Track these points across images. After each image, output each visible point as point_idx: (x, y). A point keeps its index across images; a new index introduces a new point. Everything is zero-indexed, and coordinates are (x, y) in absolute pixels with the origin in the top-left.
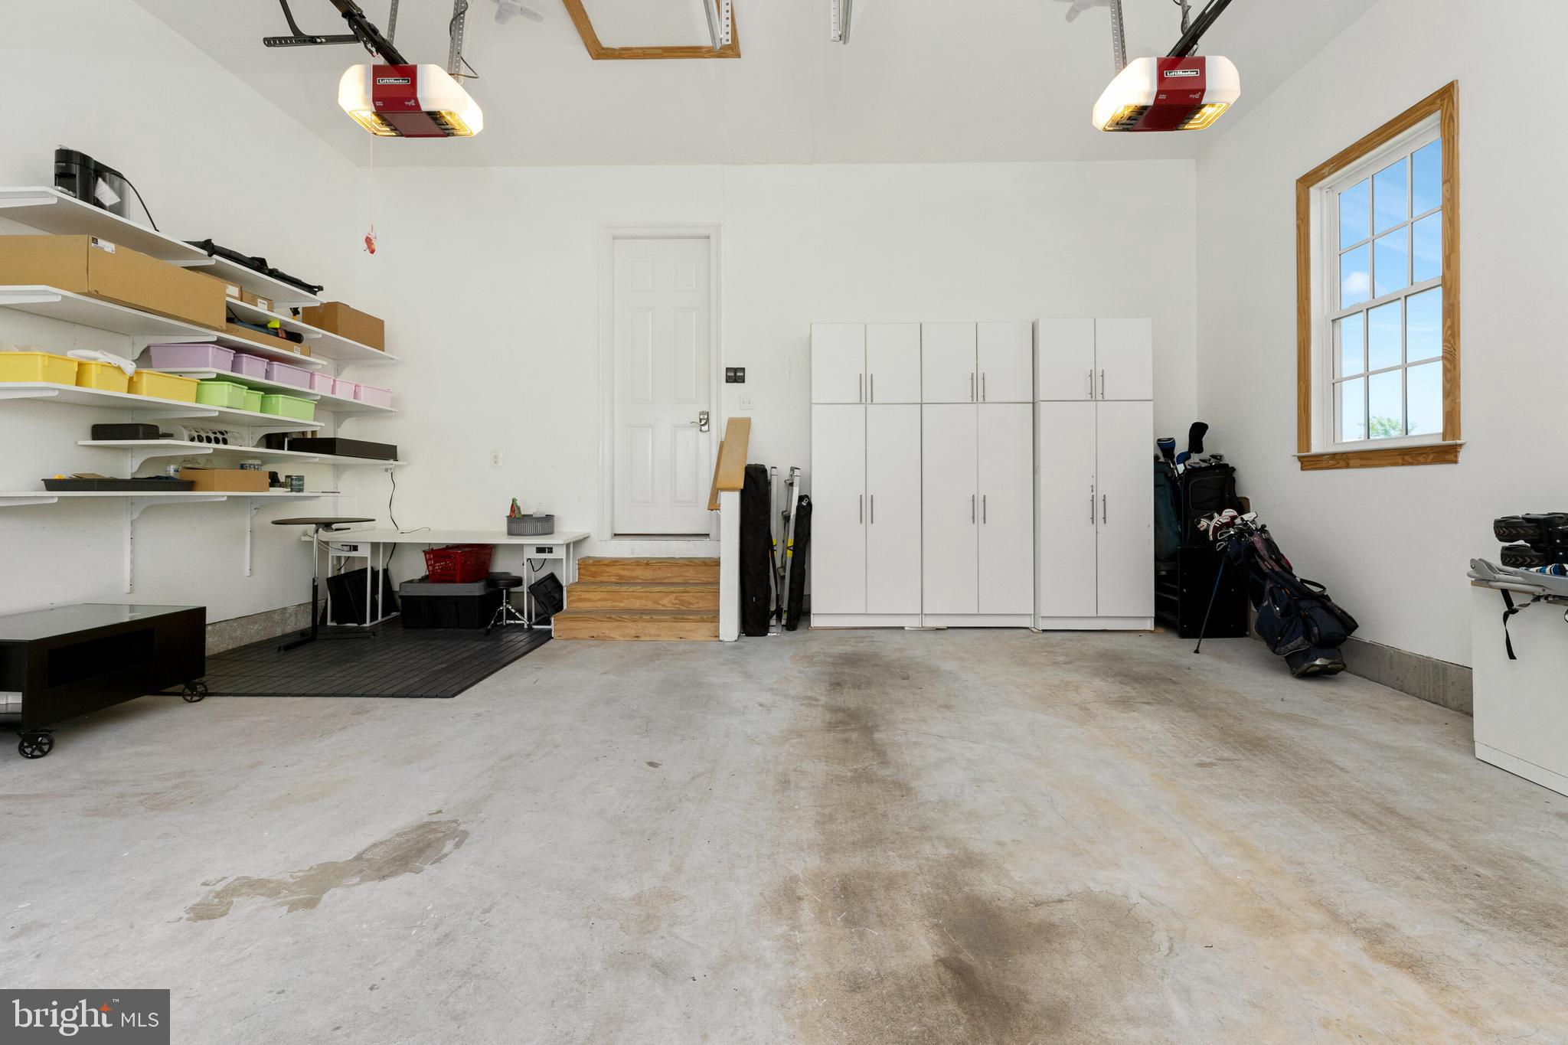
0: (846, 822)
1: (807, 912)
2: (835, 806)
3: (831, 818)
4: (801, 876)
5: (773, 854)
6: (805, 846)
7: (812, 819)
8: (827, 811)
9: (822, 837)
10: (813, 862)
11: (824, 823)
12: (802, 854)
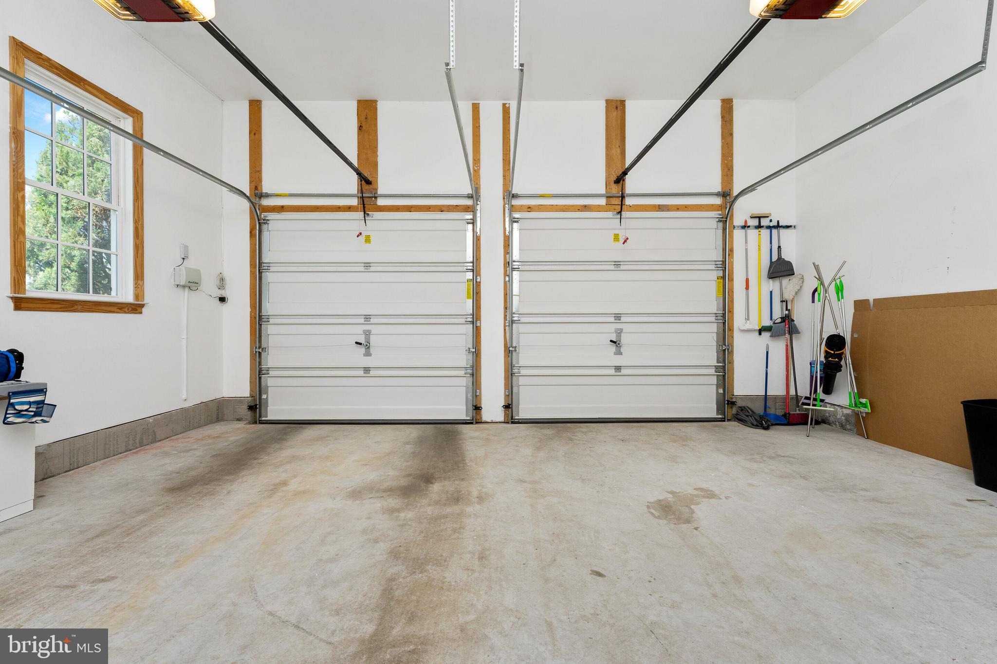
0: (446, 528)
1: (475, 493)
2: (450, 539)
3: (455, 531)
4: (476, 504)
5: (489, 512)
6: (472, 516)
7: (466, 530)
8: (457, 535)
9: (463, 520)
10: (469, 510)
11: (460, 528)
12: (475, 512)
